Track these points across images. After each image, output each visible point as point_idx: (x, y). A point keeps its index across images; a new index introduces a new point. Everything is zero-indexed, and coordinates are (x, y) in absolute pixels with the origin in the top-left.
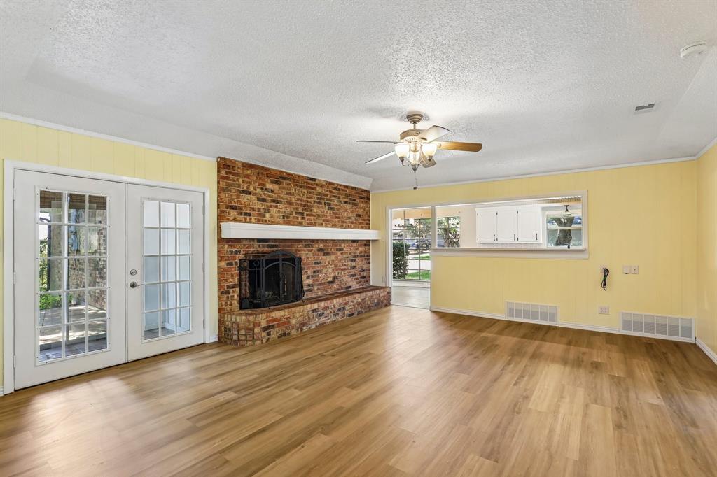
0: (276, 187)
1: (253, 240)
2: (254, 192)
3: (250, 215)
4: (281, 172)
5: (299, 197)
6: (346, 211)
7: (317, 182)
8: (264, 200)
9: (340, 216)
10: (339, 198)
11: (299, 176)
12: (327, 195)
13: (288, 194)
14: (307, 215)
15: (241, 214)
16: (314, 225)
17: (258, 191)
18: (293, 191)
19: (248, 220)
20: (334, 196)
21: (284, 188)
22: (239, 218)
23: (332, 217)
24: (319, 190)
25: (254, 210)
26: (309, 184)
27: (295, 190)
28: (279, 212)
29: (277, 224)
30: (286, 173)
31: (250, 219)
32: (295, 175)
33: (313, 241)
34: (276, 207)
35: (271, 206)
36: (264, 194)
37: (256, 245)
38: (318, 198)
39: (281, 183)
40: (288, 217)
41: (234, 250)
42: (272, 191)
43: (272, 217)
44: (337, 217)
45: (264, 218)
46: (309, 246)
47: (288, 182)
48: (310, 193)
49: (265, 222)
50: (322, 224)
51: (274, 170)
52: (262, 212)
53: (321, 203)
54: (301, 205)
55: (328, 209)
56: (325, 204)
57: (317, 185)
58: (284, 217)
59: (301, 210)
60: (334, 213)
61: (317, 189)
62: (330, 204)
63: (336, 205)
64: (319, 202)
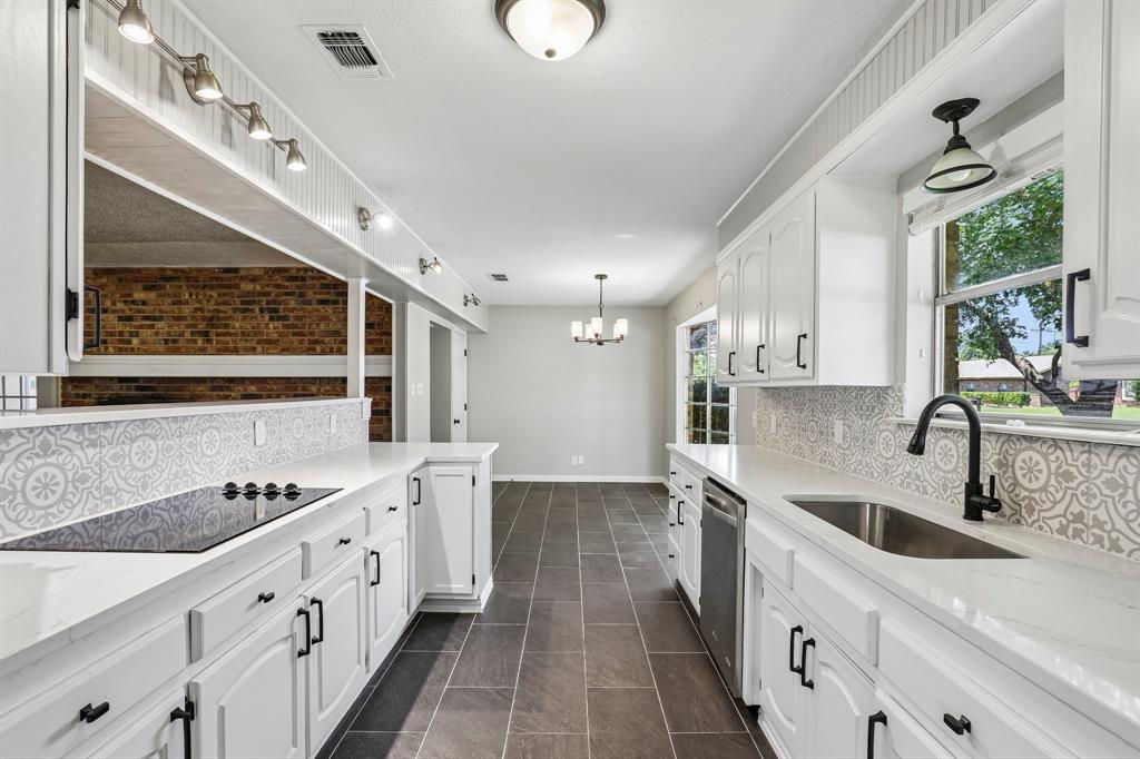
0: (153, 295)
1: (111, 379)
2: (113, 308)
4: (163, 270)
5: (197, 305)
6: (325, 318)
7: (243, 273)
8: (130, 319)
9: (306, 330)
10: (302, 295)
11: (199, 270)
12: (268, 294)
13: (174, 304)
14: (217, 335)
16: (236, 351)
17: (120, 305)
18: (187, 296)
19: (102, 349)
20: (287, 294)
21: (168, 295)
23: (280, 334)
24: (247, 287)
25: (111, 334)
26: (222, 280)
27: (191, 295)
28: (157, 334)
29: (154, 353)
30: (173, 270)
31: (106, 348)
32: (190, 269)
33: (232, 380)
34: (152, 327)
35: (142, 327)
36: (130, 309)
37: (116, 386)
38: (243, 303)
39: (160, 288)
41: (81, 392)
42: (144, 303)
43: (143, 342)
44: (295, 334)
45: (129, 346)
46: (221, 389)
47: (176, 283)
48: (225, 295)
49: (132, 351)
51: (147, 269)
52: (127, 337)
53: (253, 311)
54: (203, 318)
55: (271, 319)
56: (261, 310)
57: (242, 278)
58: (166, 342)
59: (202, 326)
60: (285, 326)
61: (243, 285)
62: (276, 311)
63: (292, 310)
64: (247, 310)
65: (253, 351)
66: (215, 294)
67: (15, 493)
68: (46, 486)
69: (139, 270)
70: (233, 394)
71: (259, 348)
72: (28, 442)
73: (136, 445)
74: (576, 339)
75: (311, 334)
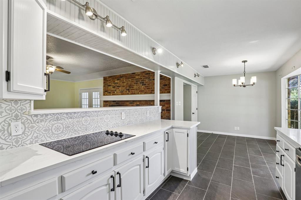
0: (119, 81)
1: (111, 101)
3: (110, 93)
4: (120, 75)
5: (127, 83)
7: (136, 74)
8: (115, 87)
10: (149, 78)
11: (127, 74)
12: (141, 78)
13: (122, 83)
14: (131, 90)
15: (108, 93)
16: (135, 94)
17: (113, 84)
20: (146, 78)
21: (121, 81)
22: (108, 94)
23: (144, 89)
24: (137, 77)
25: (111, 91)
26: (132, 76)
27: (126, 80)
29: (119, 95)
30: (122, 75)
32: (126, 74)
33: (134, 101)
34: (118, 89)
35: (117, 89)
36: (115, 85)
37: (112, 103)
38: (136, 81)
39: (120, 79)
40: (123, 92)
41: (107, 104)
42: (117, 83)
43: (117, 93)
44: (148, 89)
45: (115, 93)
46: (132, 103)
47: (123, 78)
48: (132, 80)
49: (115, 95)
50: (139, 93)
51: (118, 75)
52: (114, 91)
53: (138, 83)
54: (128, 86)
55: (142, 85)
56: (140, 83)
57: (136, 75)
58: (121, 92)
59: (128, 88)
60: (145, 87)
61: (136, 77)
62: (143, 83)
63: (147, 82)
64: (137, 83)
65: (138, 93)
66: (130, 80)
67: (49, 130)
68: (58, 129)
69: (116, 76)
70: (134, 105)
71: (140, 93)
72: (53, 117)
73: (84, 118)
74: (234, 85)
75: (151, 88)
